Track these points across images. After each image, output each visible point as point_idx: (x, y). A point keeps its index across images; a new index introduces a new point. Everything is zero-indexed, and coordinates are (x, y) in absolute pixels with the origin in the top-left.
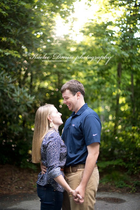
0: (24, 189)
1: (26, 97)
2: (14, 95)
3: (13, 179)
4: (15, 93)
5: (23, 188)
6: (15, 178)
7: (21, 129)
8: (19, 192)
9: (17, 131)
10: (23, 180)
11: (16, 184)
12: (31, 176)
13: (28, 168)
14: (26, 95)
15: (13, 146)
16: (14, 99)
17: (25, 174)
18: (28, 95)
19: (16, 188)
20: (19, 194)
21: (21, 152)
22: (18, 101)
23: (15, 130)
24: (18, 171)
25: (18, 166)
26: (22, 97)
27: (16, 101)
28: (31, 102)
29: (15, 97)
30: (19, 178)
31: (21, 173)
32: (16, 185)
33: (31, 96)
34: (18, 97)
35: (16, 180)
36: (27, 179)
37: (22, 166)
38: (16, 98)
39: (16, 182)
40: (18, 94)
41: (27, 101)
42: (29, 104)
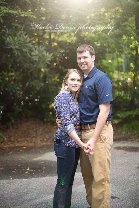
0: (49, 141)
1: (44, 55)
2: (33, 53)
3: (38, 132)
4: (34, 52)
5: (47, 140)
6: (39, 131)
7: (42, 84)
8: (44, 144)
9: (38, 86)
10: (47, 133)
11: (41, 136)
12: (54, 128)
13: (51, 121)
14: (45, 53)
15: (36, 100)
16: (33, 57)
17: (49, 127)
18: (47, 53)
19: (41, 141)
20: (44, 146)
21: (44, 106)
22: (37, 60)
23: (37, 86)
24: (42, 124)
25: (42, 119)
26: (40, 55)
27: (35, 59)
28: (49, 59)
29: (34, 55)
30: (43, 130)
31: (45, 126)
32: (40, 138)
33: (49, 54)
34: (36, 55)
35: (40, 133)
36: (51, 132)
37: (45, 120)
38: (34, 57)
39: (41, 134)
40: (37, 52)
41: (45, 59)
42: (47, 61)
